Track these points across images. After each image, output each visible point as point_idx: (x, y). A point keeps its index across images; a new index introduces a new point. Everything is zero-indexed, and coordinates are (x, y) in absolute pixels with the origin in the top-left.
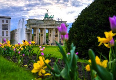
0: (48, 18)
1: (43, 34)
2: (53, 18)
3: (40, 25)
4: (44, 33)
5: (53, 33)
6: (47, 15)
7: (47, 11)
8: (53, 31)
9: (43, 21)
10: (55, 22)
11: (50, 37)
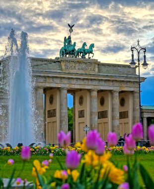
0: (72, 52)
1: (55, 110)
2: (91, 52)
3: (45, 77)
4: (61, 105)
5: (91, 105)
6: (70, 42)
7: (71, 31)
8: (91, 97)
9: (55, 62)
10: (98, 68)
11: (82, 120)
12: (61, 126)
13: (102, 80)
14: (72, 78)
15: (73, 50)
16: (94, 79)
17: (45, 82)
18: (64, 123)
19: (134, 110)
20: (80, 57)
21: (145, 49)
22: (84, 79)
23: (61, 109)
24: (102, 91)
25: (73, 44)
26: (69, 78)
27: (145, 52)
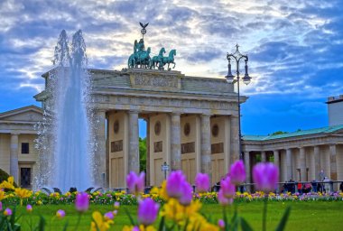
0: (146, 61)
1: (121, 141)
3: (107, 96)
4: (130, 134)
5: (172, 135)
6: (143, 47)
7: (144, 32)
8: (171, 123)
9: (121, 75)
10: (182, 83)
11: (159, 155)
12: (129, 164)
13: (187, 100)
14: (145, 97)
15: (147, 59)
16: (176, 99)
17: (108, 102)
18: (134, 159)
19: (231, 142)
20: (156, 68)
21: (246, 57)
22: (162, 99)
23: (129, 140)
24: (187, 115)
25: (146, 49)
26: (141, 98)
27: (246, 61)
